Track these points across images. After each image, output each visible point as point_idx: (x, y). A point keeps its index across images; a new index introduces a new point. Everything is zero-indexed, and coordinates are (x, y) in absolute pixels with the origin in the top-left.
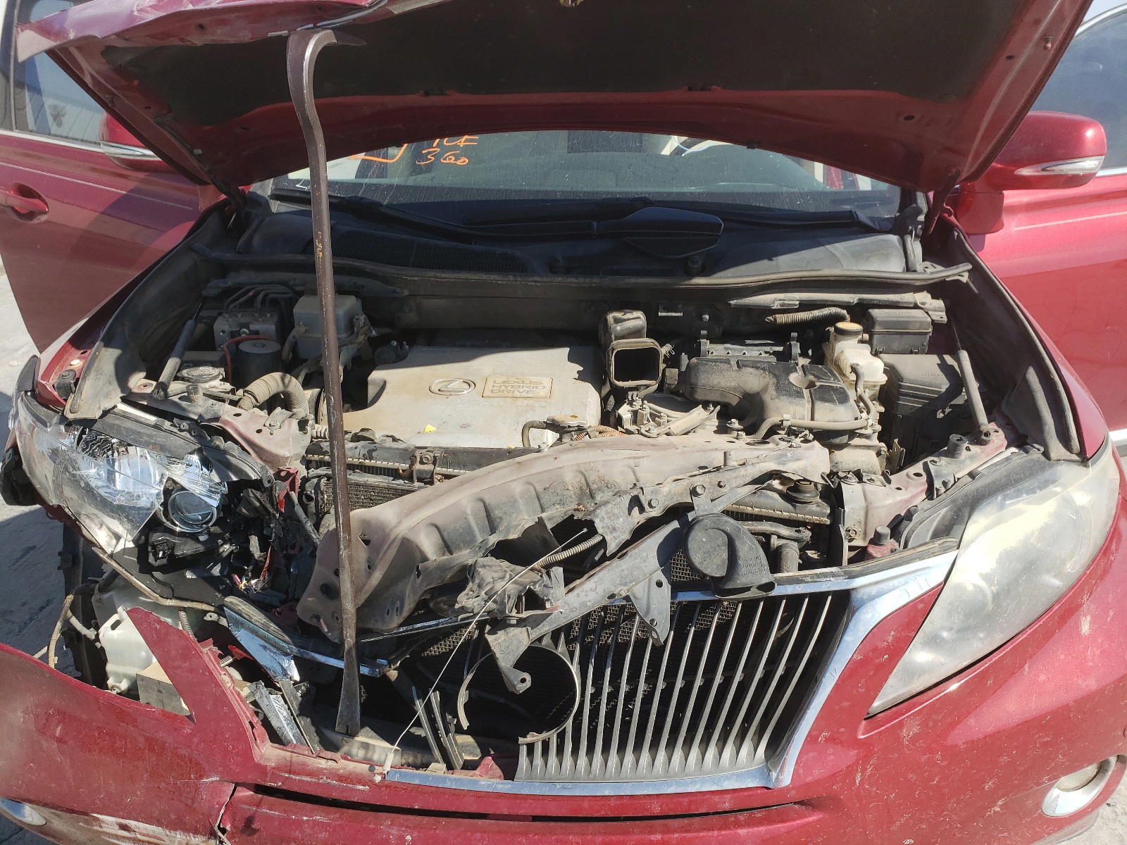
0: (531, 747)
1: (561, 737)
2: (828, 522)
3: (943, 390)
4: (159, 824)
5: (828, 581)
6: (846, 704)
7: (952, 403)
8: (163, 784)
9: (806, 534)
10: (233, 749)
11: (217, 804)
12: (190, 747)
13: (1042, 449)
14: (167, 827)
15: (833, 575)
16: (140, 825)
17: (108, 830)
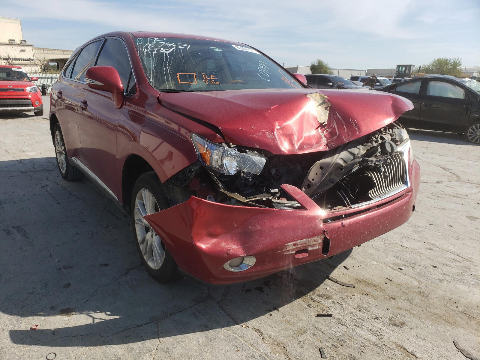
4: (307, 238)
8: (306, 226)
14: (310, 237)
16: (301, 241)
17: (289, 248)
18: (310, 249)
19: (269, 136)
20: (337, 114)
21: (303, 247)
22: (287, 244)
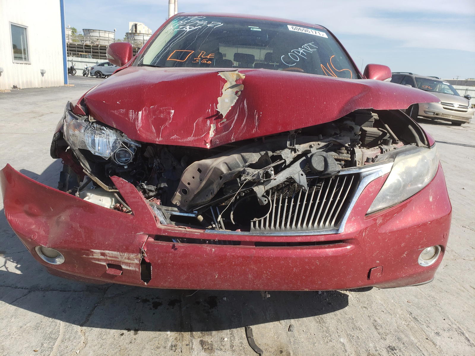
0: (255, 223)
1: (265, 220)
2: (350, 160)
3: (381, 134)
4: (118, 250)
5: (353, 171)
6: (360, 209)
7: (383, 138)
8: (121, 236)
9: (343, 163)
10: (149, 223)
11: (142, 242)
12: (132, 223)
13: (416, 144)
14: (121, 251)
15: (354, 168)
16: (111, 252)
17: (95, 256)
18: (124, 267)
19: (131, 115)
20: (245, 102)
21: (114, 261)
22: (92, 250)
